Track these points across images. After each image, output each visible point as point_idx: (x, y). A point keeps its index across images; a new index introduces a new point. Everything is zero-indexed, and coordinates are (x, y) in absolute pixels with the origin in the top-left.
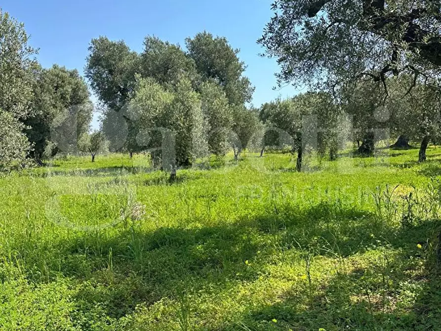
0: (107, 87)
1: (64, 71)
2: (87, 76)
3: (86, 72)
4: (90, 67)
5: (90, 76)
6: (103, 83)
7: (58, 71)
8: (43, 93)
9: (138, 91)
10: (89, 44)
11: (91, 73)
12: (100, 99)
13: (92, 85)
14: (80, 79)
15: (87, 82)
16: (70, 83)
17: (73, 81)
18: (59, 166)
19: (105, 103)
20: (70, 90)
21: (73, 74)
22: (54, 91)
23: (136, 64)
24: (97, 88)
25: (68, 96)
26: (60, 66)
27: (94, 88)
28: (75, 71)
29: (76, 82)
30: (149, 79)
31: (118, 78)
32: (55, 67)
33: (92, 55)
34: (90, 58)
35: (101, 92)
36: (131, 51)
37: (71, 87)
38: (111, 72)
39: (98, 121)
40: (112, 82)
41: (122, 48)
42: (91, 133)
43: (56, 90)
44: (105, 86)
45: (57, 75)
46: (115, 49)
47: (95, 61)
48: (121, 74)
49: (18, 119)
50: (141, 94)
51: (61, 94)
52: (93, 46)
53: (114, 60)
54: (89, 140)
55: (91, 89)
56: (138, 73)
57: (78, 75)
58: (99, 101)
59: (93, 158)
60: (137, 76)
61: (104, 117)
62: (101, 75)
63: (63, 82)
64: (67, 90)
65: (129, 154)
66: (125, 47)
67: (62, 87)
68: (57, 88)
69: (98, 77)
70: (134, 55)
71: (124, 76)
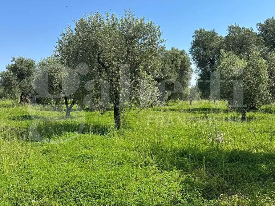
0: (202, 59)
1: (177, 51)
2: (191, 53)
3: (190, 51)
4: (193, 48)
5: (192, 53)
6: (200, 57)
7: (174, 51)
8: (165, 64)
9: (222, 60)
10: (193, 34)
11: (193, 51)
12: (197, 67)
13: (193, 58)
14: (186, 55)
15: (190, 56)
16: (180, 58)
17: (182, 56)
18: (172, 106)
19: (200, 69)
20: (180, 62)
21: (182, 53)
22: (171, 63)
23: (222, 43)
24: (196, 60)
25: (179, 66)
26: (176, 48)
27: (194, 60)
28: (184, 51)
29: (184, 57)
30: (230, 52)
31: (209, 53)
32: (173, 49)
33: (194, 40)
34: (193, 42)
35: (198, 62)
36: (219, 36)
37: (181, 60)
38: (205, 50)
39: (195, 80)
40: (205, 56)
41: (213, 34)
42: (190, 87)
43: (172, 62)
44: (201, 58)
45: (174, 54)
46: (209, 35)
47: (196, 44)
48: (211, 50)
49: (154, 79)
50: (224, 62)
51: (175, 65)
52: (195, 35)
53: (208, 42)
54: (189, 91)
55: (192, 61)
56: (222, 49)
57: (185, 53)
58: (197, 68)
59: (191, 102)
60: (222, 51)
61: (198, 77)
62: (199, 52)
63: (176, 57)
64: (178, 62)
65: (213, 100)
66: (215, 33)
67: (176, 60)
68: (173, 61)
69: (197, 53)
70: (220, 38)
71: (213, 51)
